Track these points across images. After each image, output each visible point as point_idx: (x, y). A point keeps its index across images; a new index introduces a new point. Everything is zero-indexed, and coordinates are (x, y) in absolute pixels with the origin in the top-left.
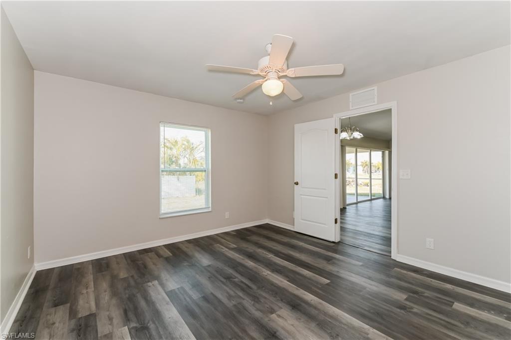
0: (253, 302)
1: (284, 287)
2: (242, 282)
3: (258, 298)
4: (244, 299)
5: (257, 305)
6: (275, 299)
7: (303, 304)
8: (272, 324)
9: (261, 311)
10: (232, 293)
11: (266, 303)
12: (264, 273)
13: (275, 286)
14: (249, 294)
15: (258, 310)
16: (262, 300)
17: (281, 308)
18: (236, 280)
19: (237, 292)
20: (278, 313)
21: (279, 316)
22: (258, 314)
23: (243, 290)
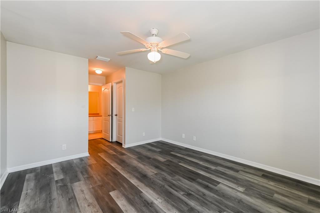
0: (166, 178)
1: (146, 187)
2: (176, 191)
3: (163, 180)
4: (171, 179)
5: (164, 177)
6: (154, 180)
7: (139, 177)
8: (157, 170)
9: (161, 174)
10: (180, 183)
11: (159, 177)
12: (160, 201)
13: (152, 188)
14: (169, 182)
15: (163, 175)
16: (161, 179)
17: (151, 175)
18: (182, 193)
19: (178, 184)
20: (154, 173)
21: (153, 172)
22: (163, 173)
23: (174, 185)
